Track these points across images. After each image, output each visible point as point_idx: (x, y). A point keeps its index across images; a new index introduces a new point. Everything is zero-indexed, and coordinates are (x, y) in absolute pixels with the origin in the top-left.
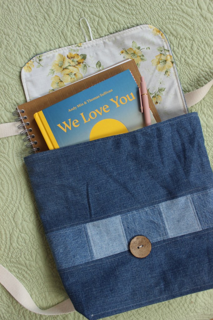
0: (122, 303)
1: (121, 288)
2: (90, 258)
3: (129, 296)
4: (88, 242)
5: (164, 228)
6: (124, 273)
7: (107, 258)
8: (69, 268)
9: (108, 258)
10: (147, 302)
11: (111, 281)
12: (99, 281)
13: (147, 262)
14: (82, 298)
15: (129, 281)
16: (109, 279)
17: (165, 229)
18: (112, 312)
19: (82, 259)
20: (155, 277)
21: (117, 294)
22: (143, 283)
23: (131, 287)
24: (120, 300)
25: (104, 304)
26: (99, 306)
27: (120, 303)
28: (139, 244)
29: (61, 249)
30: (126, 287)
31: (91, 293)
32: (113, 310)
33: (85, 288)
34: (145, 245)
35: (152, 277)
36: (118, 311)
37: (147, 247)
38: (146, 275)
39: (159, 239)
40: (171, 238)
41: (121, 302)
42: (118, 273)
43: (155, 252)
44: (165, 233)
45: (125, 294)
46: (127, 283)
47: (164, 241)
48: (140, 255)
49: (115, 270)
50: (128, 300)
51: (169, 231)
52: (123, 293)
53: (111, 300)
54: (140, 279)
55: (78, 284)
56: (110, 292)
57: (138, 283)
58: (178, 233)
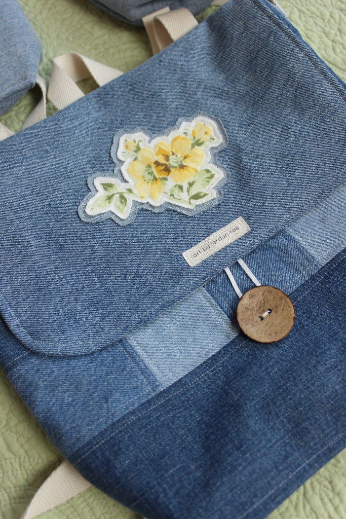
0: (281, 468)
1: (260, 430)
2: (149, 388)
3: (288, 443)
4: (129, 353)
5: (299, 249)
6: (250, 389)
7: (192, 374)
8: (102, 434)
9: (196, 374)
10: (341, 440)
11: (226, 423)
12: (197, 439)
13: (297, 342)
14: (167, 503)
15: (274, 403)
16: (219, 422)
17: (301, 250)
18: (265, 504)
19: (130, 398)
20: (336, 366)
21: (259, 451)
22: (314, 394)
23: (286, 418)
24: (271, 462)
25: (236, 493)
26: (226, 505)
27: (275, 471)
28: (260, 308)
29: (66, 395)
30: (271, 424)
31: (189, 479)
32: (265, 497)
33: (167, 471)
34: (276, 306)
35: (328, 370)
36: (279, 494)
37: (283, 309)
38: (310, 369)
39: (299, 279)
40: (326, 265)
41: (276, 467)
42: (236, 398)
43: (304, 313)
44: (307, 258)
45: (276, 442)
46: (271, 412)
47: (313, 278)
48: (270, 334)
49: (227, 394)
50: (292, 454)
51: (312, 251)
52: (270, 440)
53: (250, 473)
54: (301, 387)
55: (142, 467)
56: (236, 452)
57: (300, 398)
58: (337, 246)
